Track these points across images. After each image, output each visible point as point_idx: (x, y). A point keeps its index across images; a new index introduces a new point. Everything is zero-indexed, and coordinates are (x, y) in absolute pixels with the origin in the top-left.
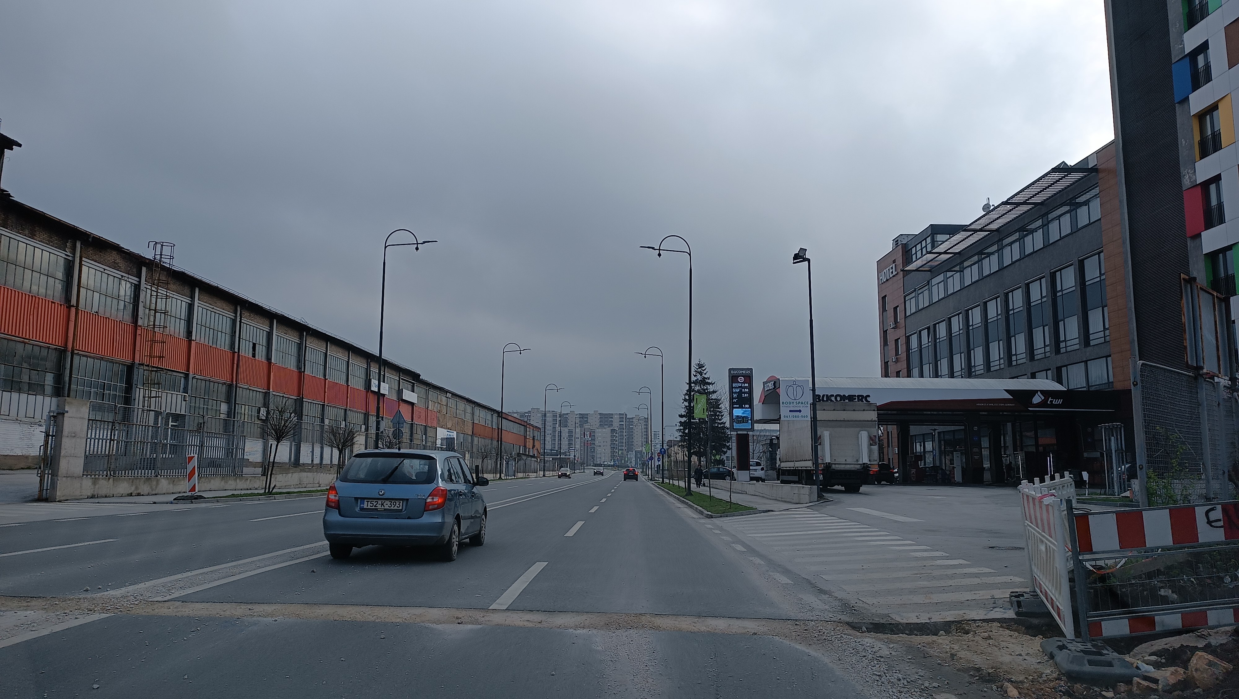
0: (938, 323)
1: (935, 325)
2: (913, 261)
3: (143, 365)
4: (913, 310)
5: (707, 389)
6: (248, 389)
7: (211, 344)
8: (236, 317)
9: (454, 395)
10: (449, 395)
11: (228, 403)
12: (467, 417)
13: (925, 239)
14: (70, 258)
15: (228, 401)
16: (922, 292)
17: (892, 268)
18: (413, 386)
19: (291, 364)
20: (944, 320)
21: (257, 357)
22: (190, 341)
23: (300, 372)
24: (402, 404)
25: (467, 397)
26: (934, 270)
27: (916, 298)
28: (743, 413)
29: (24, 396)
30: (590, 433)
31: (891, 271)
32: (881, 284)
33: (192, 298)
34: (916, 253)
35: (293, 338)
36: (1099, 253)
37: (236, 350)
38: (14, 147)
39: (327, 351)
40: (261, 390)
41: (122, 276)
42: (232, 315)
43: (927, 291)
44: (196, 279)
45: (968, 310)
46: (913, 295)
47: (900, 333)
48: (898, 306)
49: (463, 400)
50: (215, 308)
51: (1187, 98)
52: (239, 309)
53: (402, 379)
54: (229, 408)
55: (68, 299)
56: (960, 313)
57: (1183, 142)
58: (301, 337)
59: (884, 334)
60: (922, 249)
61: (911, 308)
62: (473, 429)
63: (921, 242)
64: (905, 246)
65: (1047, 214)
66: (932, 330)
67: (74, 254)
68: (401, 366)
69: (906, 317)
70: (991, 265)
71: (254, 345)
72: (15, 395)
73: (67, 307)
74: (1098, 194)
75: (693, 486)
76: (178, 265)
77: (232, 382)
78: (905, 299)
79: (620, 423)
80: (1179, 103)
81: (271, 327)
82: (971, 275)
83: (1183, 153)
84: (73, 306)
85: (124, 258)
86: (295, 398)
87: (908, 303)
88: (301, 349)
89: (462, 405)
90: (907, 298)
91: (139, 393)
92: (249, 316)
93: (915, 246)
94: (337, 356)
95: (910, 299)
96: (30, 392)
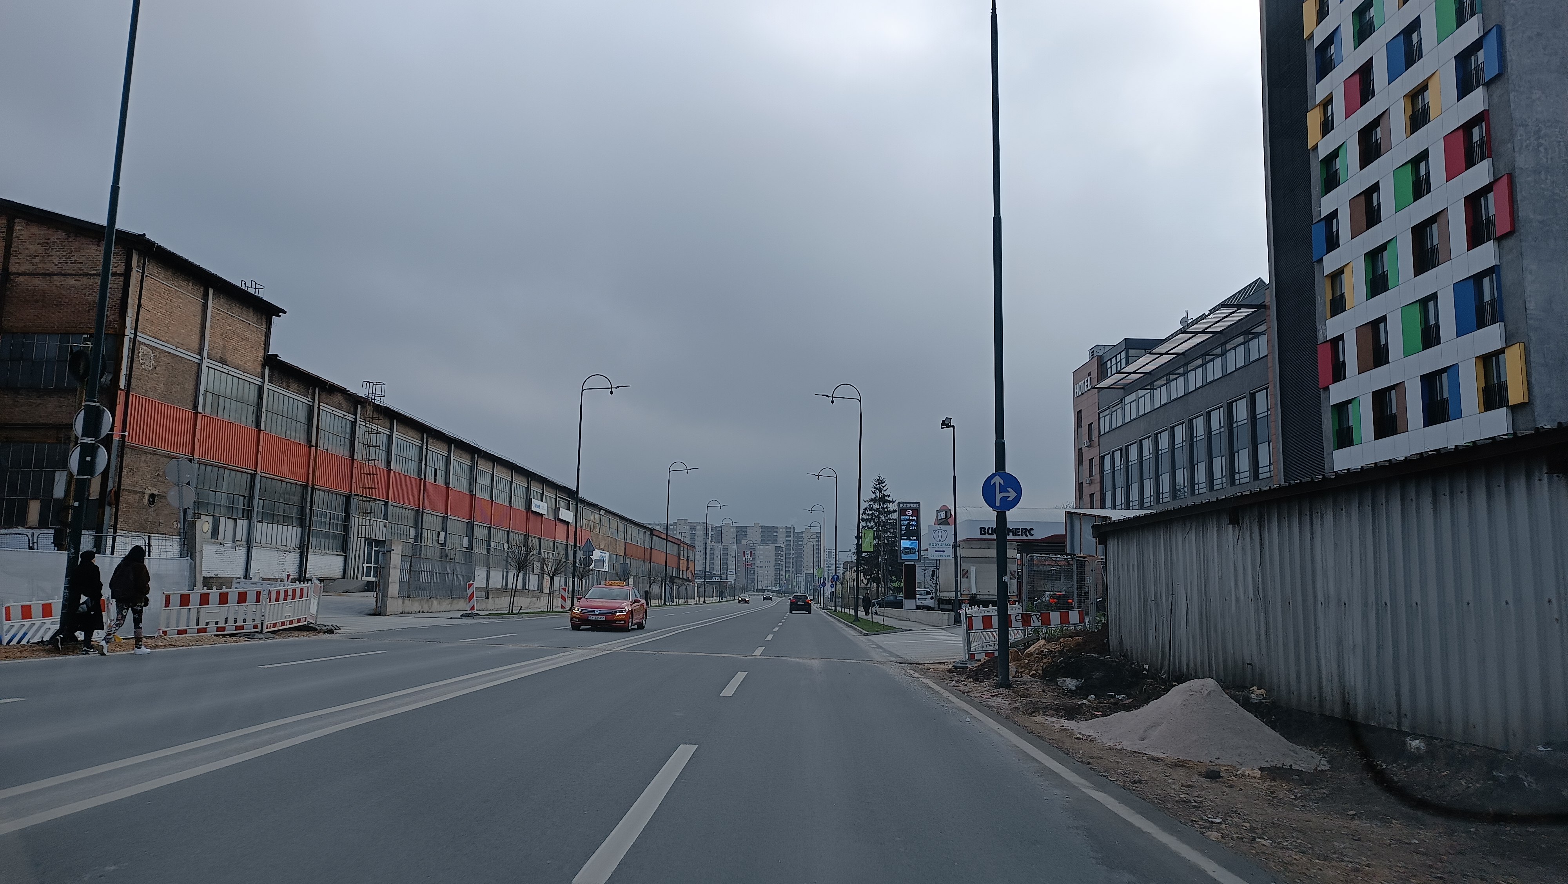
0: (1130, 445)
1: (1127, 446)
2: (1109, 376)
3: (358, 495)
4: (1107, 430)
5: (887, 508)
6: (430, 513)
7: (403, 473)
8: (422, 444)
9: (608, 512)
10: (602, 512)
11: (415, 528)
12: (619, 537)
13: (1120, 353)
14: (311, 404)
15: (416, 527)
16: (1116, 410)
17: (1087, 381)
18: (569, 504)
19: (464, 487)
20: (1136, 442)
21: (437, 483)
22: (390, 470)
23: (472, 496)
24: (558, 524)
25: (620, 514)
26: (1128, 389)
27: (1111, 414)
28: (910, 545)
29: (280, 526)
30: (751, 552)
31: (1086, 384)
32: (1077, 398)
33: (390, 430)
34: (1111, 367)
35: (466, 460)
36: (1267, 389)
37: (423, 477)
38: (280, 314)
39: (493, 472)
40: (440, 515)
41: (344, 415)
42: (419, 443)
43: (1120, 410)
44: (397, 413)
45: (1157, 434)
46: (1107, 412)
47: (1093, 453)
48: (1092, 423)
49: (617, 517)
50: (407, 437)
51: (1322, 259)
52: (425, 437)
53: (559, 497)
54: (416, 533)
55: (309, 441)
56: (1150, 436)
57: (1319, 299)
58: (473, 460)
59: (1079, 452)
60: (1116, 364)
61: (1105, 427)
62: (625, 549)
63: (1116, 356)
64: (1100, 358)
65: (1225, 343)
66: (1125, 452)
67: (314, 400)
68: (559, 483)
69: (1100, 435)
70: (1178, 388)
71: (436, 470)
72: (275, 526)
73: (308, 447)
74: (1266, 330)
75: (861, 614)
76: (387, 402)
77: (419, 507)
78: (1099, 416)
79: (787, 539)
80: (1316, 262)
81: (449, 451)
82: (1161, 396)
83: (1319, 309)
84: (313, 446)
85: (345, 399)
86: (467, 521)
87: (1102, 420)
88: (472, 470)
89: (614, 522)
90: (1101, 415)
91: (355, 522)
92: (433, 442)
93: (1111, 359)
94: (502, 475)
95: (1104, 417)
96: (284, 524)
